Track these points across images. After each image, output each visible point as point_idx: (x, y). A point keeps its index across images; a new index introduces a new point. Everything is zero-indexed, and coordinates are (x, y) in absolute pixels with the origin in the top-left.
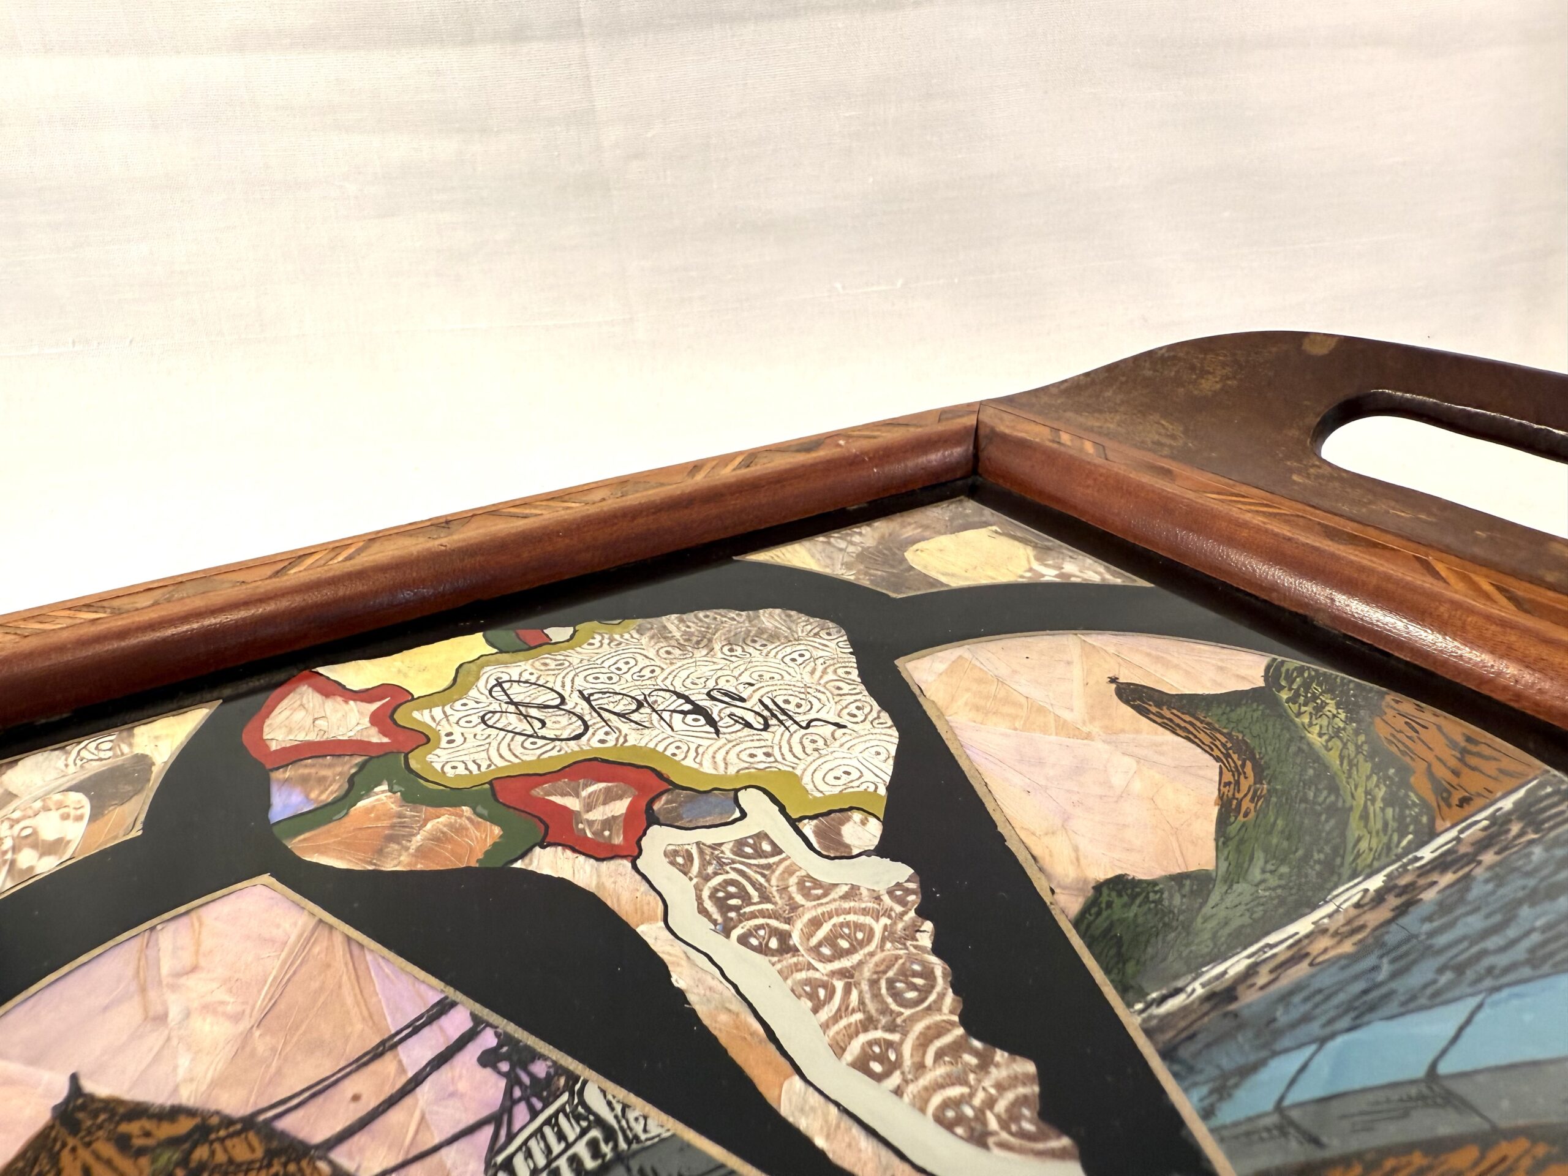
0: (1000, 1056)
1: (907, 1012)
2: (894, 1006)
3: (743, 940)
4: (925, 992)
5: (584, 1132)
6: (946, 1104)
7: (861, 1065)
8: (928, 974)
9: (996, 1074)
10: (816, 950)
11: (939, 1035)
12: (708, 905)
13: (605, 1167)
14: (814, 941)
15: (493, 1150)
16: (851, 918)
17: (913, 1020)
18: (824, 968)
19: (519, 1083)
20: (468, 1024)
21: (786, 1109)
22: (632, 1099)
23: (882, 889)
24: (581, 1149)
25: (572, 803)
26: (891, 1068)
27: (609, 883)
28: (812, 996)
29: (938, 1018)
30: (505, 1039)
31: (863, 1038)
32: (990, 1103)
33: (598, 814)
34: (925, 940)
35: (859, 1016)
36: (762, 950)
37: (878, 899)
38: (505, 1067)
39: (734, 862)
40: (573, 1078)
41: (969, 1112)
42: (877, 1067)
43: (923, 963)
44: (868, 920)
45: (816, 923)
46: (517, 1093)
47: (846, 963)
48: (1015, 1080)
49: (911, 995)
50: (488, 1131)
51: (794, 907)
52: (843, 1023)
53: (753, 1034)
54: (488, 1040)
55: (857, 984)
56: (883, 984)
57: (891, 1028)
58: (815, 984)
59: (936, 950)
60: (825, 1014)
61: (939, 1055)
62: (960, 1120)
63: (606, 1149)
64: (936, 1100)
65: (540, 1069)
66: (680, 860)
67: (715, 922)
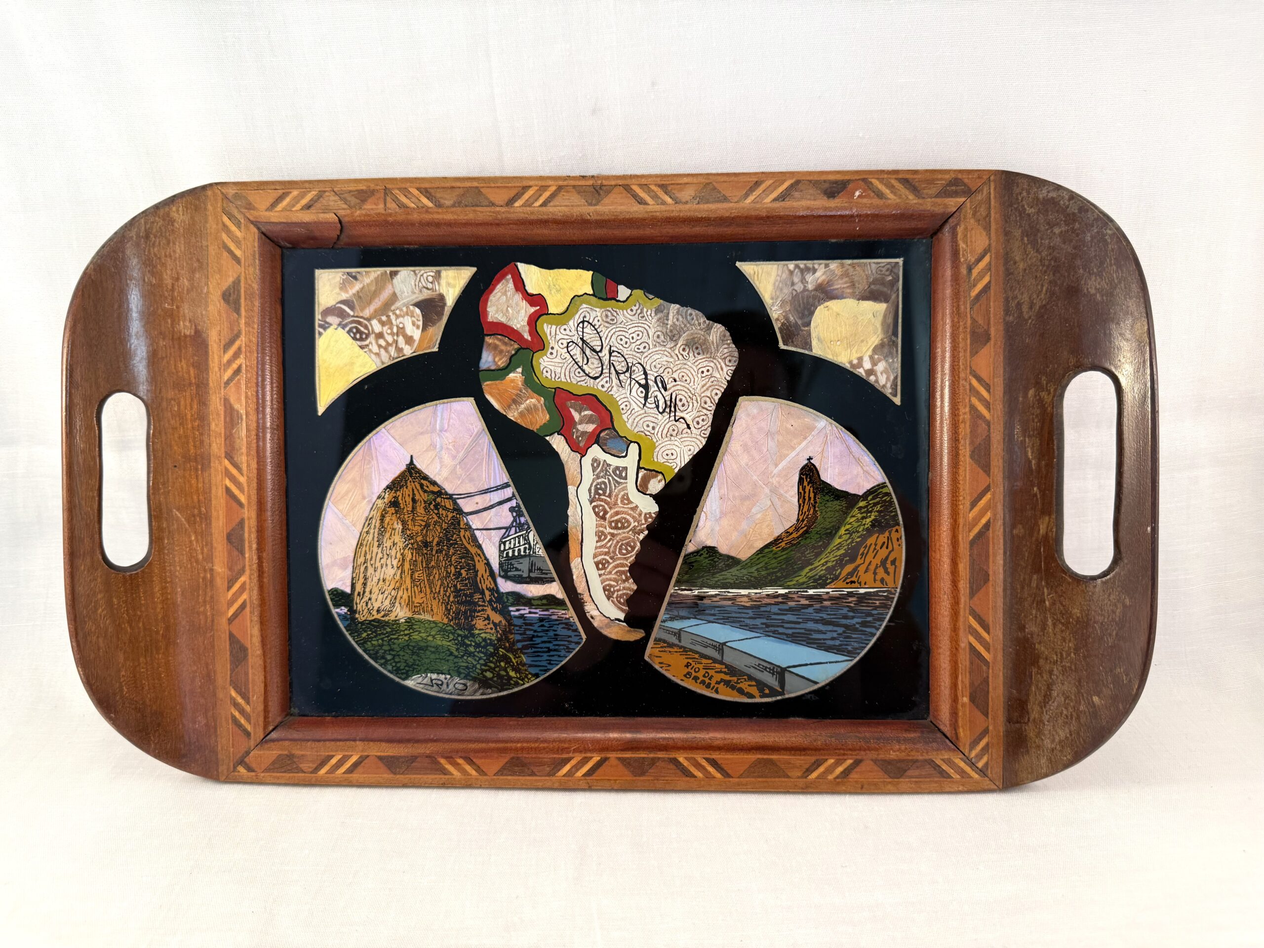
0: (631, 581)
1: (619, 556)
2: (617, 552)
3: (594, 508)
4: (628, 552)
5: (525, 544)
6: (608, 585)
7: (597, 564)
8: (633, 548)
9: (627, 585)
10: (610, 522)
11: (622, 567)
12: (593, 488)
13: (525, 556)
14: (613, 519)
15: (503, 537)
16: (628, 517)
17: (619, 559)
18: (609, 530)
19: (516, 522)
20: (511, 496)
21: (572, 565)
22: (540, 542)
23: (644, 511)
24: (522, 548)
25: (576, 416)
26: (604, 568)
27: (570, 462)
28: (599, 537)
29: (625, 562)
30: (518, 506)
31: (603, 557)
32: (618, 591)
33: (581, 428)
34: (641, 537)
35: (607, 550)
36: (597, 514)
37: (640, 515)
38: (515, 514)
39: (610, 475)
40: (529, 527)
41: (612, 589)
42: (600, 566)
43: (635, 544)
44: (631, 520)
45: (617, 513)
46: (514, 524)
47: (615, 532)
48: (629, 589)
49: (624, 552)
50: (504, 531)
51: (616, 504)
52: (602, 550)
53: (578, 539)
54: (513, 503)
55: (613, 540)
56: (620, 544)
57: (611, 558)
58: (602, 532)
59: (642, 542)
60: (599, 544)
61: (617, 572)
62: (609, 590)
63: (527, 551)
64: (607, 583)
65: (523, 520)
66: (595, 465)
67: (590, 496)
